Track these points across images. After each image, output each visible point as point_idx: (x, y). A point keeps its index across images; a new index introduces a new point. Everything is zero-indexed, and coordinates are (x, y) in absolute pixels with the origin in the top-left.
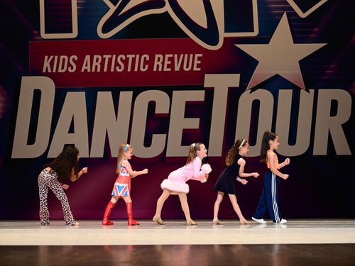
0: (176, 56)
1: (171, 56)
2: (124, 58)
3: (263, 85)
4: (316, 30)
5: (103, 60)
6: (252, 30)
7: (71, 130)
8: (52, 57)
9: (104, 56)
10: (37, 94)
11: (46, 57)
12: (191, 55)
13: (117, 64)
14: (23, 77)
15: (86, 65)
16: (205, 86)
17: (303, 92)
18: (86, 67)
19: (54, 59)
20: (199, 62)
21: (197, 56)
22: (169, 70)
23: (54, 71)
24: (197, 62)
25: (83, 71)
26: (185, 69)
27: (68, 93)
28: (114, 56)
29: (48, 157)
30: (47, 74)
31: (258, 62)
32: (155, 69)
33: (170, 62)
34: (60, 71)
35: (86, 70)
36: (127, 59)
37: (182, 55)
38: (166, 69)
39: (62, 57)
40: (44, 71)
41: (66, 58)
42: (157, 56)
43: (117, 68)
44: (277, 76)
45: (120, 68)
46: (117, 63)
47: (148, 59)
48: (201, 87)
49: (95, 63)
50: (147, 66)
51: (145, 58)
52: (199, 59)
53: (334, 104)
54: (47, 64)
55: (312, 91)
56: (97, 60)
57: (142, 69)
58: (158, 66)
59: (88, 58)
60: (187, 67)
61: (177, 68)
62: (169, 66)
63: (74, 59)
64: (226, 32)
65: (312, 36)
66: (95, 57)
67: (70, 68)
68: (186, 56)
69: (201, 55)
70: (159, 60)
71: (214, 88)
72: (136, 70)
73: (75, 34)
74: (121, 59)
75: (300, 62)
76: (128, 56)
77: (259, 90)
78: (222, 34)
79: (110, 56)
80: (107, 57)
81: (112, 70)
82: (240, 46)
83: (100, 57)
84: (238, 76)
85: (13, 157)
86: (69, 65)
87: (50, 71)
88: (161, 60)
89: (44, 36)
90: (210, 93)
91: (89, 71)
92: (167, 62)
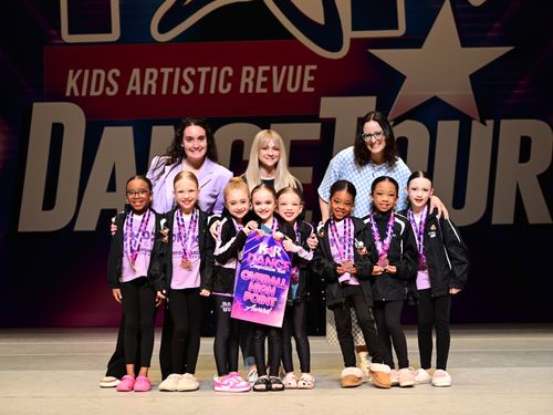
0: (275, 69)
1: (267, 68)
2: (193, 72)
3: (413, 114)
4: (496, 25)
5: (161, 76)
6: (396, 27)
7: (112, 187)
8: (79, 72)
9: (162, 70)
10: (58, 130)
11: (71, 72)
12: (300, 68)
13: (182, 82)
14: (35, 105)
15: (134, 84)
16: (321, 116)
17: (476, 125)
18: (133, 87)
19: (82, 74)
20: (312, 78)
21: (308, 68)
22: (265, 90)
23: (84, 94)
24: (308, 78)
25: (128, 93)
26: (290, 89)
27: (106, 128)
28: (178, 70)
29: (77, 228)
30: (72, 99)
31: (405, 77)
32: (242, 90)
33: (265, 79)
34: (93, 93)
35: (133, 92)
36: (199, 74)
37: (284, 68)
38: (259, 90)
39: (95, 72)
40: (68, 94)
41: (102, 72)
42: (245, 69)
43: (183, 88)
44: (435, 99)
45: (187, 88)
46: (183, 80)
47: (231, 74)
48: (314, 118)
49: (147, 82)
50: (229, 85)
51: (227, 73)
52: (311, 73)
53: (526, 143)
54: (72, 83)
55: (490, 123)
56: (151, 76)
57: (222, 90)
58: (247, 84)
59: (136, 72)
60: (293, 86)
61: (277, 88)
62: (264, 85)
63: (114, 75)
64: (353, 29)
65: (490, 34)
66: (148, 71)
67: (108, 89)
68: (291, 68)
69: (314, 67)
70: (248, 76)
71: (335, 119)
72: (212, 91)
73: (115, 34)
74: (189, 73)
75: (471, 76)
76: (200, 69)
77: (407, 123)
78: (348, 33)
79: (171, 70)
80: (166, 71)
81: (175, 92)
82: (377, 52)
83: (155, 71)
84: (373, 99)
85: (19, 230)
86: (107, 84)
87: (76, 94)
88: (252, 76)
89: (67, 38)
90: (329, 126)
91: (138, 93)
92: (261, 79)
